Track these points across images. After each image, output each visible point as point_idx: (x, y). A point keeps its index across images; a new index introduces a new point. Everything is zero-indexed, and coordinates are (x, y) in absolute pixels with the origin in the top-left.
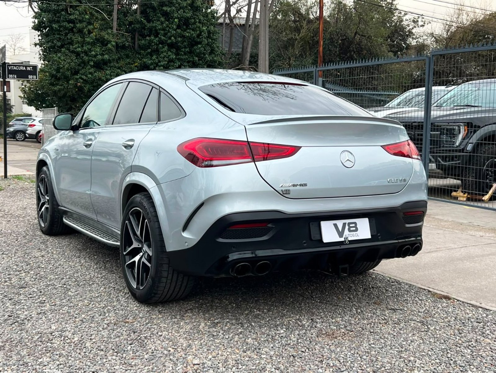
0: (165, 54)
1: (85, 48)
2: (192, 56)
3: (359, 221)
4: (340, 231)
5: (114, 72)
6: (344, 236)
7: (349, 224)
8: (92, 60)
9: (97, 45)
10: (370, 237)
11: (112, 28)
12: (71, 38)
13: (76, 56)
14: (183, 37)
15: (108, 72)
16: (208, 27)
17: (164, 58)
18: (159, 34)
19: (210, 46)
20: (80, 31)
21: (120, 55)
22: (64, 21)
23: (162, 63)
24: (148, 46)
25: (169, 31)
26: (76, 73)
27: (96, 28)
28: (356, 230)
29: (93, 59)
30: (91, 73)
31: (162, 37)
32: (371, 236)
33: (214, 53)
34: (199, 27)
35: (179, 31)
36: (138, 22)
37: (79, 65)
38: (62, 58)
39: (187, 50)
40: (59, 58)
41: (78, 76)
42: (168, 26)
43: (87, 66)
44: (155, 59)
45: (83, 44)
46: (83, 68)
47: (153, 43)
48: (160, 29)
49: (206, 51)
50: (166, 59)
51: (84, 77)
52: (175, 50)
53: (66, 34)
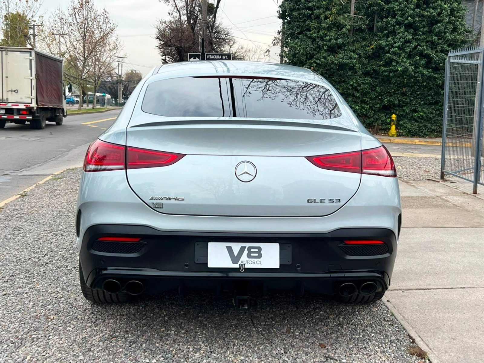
0: (402, 35)
1: (321, 33)
2: (432, 35)
3: (264, 246)
4: (236, 255)
5: (347, 56)
6: (240, 263)
7: (250, 248)
8: (326, 45)
9: (333, 30)
10: (278, 266)
11: (349, 12)
12: (309, 24)
13: (312, 42)
14: (423, 16)
15: (341, 55)
16: (451, 4)
17: (400, 39)
18: (396, 15)
19: (453, 25)
20: (318, 17)
21: (356, 38)
22: (303, 9)
23: (397, 45)
24: (385, 28)
25: (407, 12)
26: (311, 57)
27: (333, 14)
28: (260, 256)
29: (328, 43)
30: (325, 58)
31: (399, 18)
32: (280, 265)
33: (457, 31)
34: (441, 5)
35: (417, 10)
36: (377, 4)
37: (315, 50)
38: (299, 44)
39: (426, 29)
40: (296, 44)
41: (312, 60)
42: (406, 6)
43: (322, 50)
44: (390, 41)
45: (319, 29)
46: (318, 52)
47: (389, 24)
48: (397, 10)
49: (448, 30)
50: (401, 40)
51: (318, 61)
52: (413, 30)
53: (304, 21)
